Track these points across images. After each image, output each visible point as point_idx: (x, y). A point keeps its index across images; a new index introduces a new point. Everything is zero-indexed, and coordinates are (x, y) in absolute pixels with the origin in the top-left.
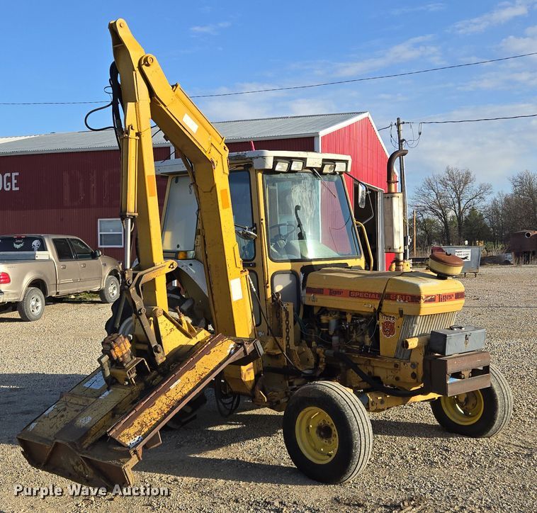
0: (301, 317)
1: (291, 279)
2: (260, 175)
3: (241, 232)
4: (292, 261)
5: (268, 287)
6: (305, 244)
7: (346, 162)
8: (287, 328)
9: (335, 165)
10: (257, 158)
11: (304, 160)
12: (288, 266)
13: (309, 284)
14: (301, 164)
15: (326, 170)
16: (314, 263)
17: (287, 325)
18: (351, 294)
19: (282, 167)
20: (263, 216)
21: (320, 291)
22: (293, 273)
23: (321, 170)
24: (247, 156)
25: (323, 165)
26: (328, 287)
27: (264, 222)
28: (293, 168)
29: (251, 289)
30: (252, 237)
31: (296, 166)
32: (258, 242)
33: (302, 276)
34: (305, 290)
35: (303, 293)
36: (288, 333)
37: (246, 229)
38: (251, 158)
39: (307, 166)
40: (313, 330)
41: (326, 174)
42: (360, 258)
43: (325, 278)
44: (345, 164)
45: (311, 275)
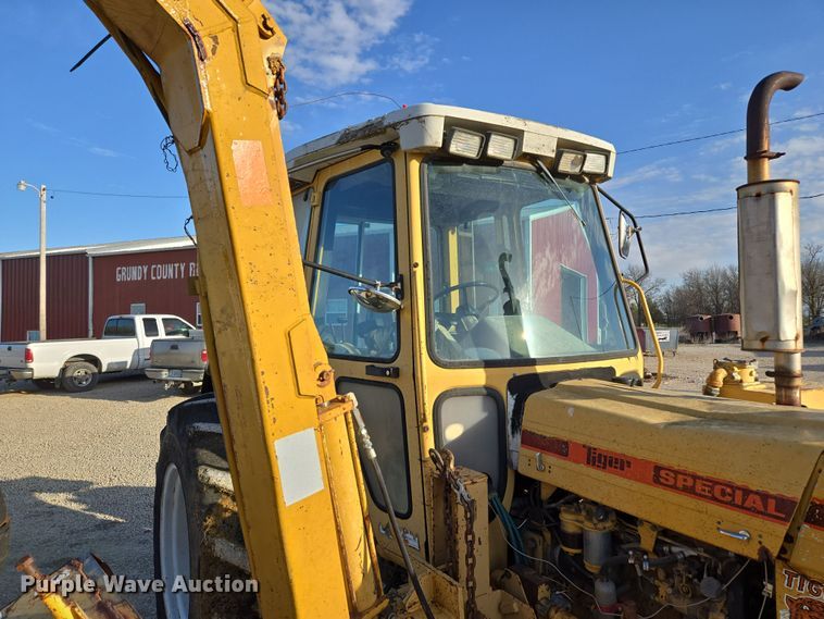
0: (507, 502)
1: (485, 410)
2: (415, 165)
3: (363, 295)
4: (488, 364)
5: (426, 429)
6: (519, 324)
7: (606, 154)
8: (470, 554)
9: (585, 157)
10: (407, 121)
11: (516, 135)
12: (478, 377)
13: (527, 423)
14: (509, 143)
15: (566, 165)
16: (540, 369)
17: (470, 544)
18: (659, 475)
19: (465, 145)
20: (418, 257)
21: (559, 448)
22: (490, 393)
23: (554, 164)
24: (385, 123)
25: (559, 155)
26: (580, 439)
27: (419, 271)
28: (491, 152)
29: (363, 453)
30: (389, 305)
31: (499, 148)
32: (406, 316)
33: (510, 402)
34: (518, 437)
35: (514, 442)
36: (471, 567)
37: (375, 286)
38: (394, 126)
39: (525, 150)
40: (537, 538)
41: (564, 175)
42: (635, 355)
43: (570, 411)
44: (603, 158)
45: (533, 399)
